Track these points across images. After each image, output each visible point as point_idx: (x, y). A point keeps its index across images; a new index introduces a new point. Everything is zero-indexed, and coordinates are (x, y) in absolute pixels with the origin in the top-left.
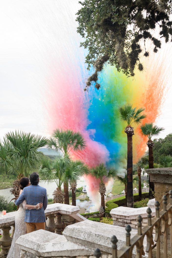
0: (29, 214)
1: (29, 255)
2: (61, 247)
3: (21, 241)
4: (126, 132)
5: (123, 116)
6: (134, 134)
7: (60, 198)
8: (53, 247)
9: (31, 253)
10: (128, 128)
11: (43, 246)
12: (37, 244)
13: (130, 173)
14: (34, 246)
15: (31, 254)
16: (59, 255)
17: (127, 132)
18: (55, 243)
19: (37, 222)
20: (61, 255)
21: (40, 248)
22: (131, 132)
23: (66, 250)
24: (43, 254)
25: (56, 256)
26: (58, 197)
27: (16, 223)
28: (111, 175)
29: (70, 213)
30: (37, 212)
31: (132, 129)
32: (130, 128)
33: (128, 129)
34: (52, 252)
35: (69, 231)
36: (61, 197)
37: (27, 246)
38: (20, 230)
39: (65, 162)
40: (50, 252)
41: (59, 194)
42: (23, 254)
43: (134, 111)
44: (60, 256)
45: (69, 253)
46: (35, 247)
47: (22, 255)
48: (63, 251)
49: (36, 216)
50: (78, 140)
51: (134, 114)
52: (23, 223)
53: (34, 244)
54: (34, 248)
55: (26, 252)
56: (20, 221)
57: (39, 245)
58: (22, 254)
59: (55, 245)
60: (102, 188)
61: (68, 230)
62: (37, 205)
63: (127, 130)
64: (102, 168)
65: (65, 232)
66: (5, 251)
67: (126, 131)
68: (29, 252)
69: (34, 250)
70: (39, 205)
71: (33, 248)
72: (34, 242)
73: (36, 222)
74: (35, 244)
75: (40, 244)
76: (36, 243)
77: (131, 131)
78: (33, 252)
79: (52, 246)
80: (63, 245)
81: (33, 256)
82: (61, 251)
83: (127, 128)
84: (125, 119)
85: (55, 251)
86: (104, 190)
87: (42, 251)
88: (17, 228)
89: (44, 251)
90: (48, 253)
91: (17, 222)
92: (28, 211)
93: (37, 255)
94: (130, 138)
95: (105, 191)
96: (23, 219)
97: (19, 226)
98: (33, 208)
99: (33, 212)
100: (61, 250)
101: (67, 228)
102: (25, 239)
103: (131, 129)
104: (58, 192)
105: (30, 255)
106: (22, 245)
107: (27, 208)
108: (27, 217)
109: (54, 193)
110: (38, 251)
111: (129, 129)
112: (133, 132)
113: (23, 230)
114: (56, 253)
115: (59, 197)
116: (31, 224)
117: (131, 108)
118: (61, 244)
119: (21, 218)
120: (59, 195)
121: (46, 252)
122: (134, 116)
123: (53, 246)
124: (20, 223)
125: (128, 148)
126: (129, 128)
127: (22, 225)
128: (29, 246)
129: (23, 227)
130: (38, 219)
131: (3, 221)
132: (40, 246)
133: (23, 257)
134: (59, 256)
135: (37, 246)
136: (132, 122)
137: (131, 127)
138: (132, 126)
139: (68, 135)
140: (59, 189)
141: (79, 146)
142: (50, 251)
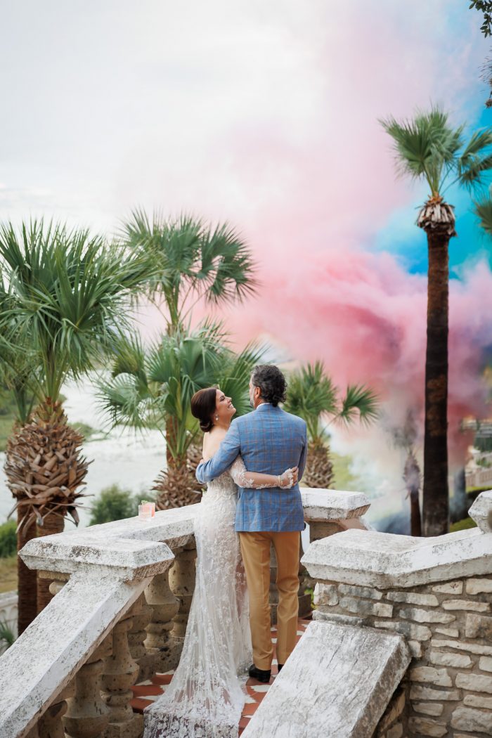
0: (256, 503)
1: (348, 590)
2: (464, 550)
3: (320, 553)
4: (422, 225)
5: (413, 157)
6: (454, 234)
7: (184, 499)
8: (436, 555)
9: (354, 585)
10: (433, 206)
11: (402, 559)
12: (380, 556)
13: (439, 399)
14: (370, 562)
15: (354, 587)
16: (455, 575)
17: (429, 225)
18: (442, 545)
19: (282, 529)
20: (461, 575)
21: (391, 565)
22: (446, 223)
23: (481, 555)
24: (402, 579)
25: (446, 578)
26: (174, 495)
27: (203, 541)
28: (356, 409)
29: (345, 515)
30: (284, 498)
31: (448, 211)
32: (438, 207)
33: (433, 213)
34: (432, 568)
35: (488, 504)
36: (188, 497)
37: (344, 564)
38: (218, 563)
39: (204, 351)
40: (428, 570)
41: (181, 483)
42: (325, 592)
43: (457, 136)
44: (458, 576)
45: (488, 566)
46: (375, 566)
47: (322, 595)
48: (474, 559)
49: (279, 509)
50: (228, 259)
51: (457, 148)
52: (230, 536)
53: (366, 557)
54: (370, 567)
55: (335, 584)
56: (219, 532)
57: (384, 557)
58: (320, 594)
59: (441, 549)
60: (316, 466)
61: (486, 503)
62: (284, 474)
63: (428, 215)
64: (316, 380)
65: (476, 509)
66: (158, 638)
67: (421, 220)
68: (345, 584)
69: (371, 573)
70: (291, 476)
71: (365, 567)
72: (368, 552)
73: (280, 528)
74: (373, 557)
75: (388, 554)
76: (374, 552)
77: (446, 219)
78: (364, 580)
79: (433, 552)
80: (471, 544)
81: (362, 592)
82: (465, 562)
83: (427, 207)
84: (421, 169)
85: (446, 566)
86: (325, 473)
87: (401, 570)
88: (205, 557)
89: (408, 570)
90: (419, 573)
91: (206, 538)
92: (251, 494)
93: (376, 588)
94: (440, 249)
95: (329, 479)
96: (227, 525)
97: (212, 548)
98: (273, 483)
99: (269, 497)
100: (465, 557)
101: (481, 499)
102: (332, 549)
103: (444, 211)
104: (174, 477)
105: (350, 592)
106: (325, 566)
107: (251, 481)
108: (250, 515)
109: (157, 482)
110: (386, 573)
111: (437, 214)
112: (452, 223)
113: (229, 561)
114: (446, 570)
115: (182, 497)
116: (261, 538)
117: (445, 120)
118: (463, 542)
119: (221, 522)
120: (179, 488)
121: (414, 573)
122: (461, 156)
123: (436, 552)
124: (218, 539)
125: (431, 296)
126: (437, 209)
127: (226, 544)
128: (352, 564)
129: (229, 552)
130: (287, 519)
131: (159, 533)
132: (388, 558)
133: (324, 601)
134: (454, 577)
135: (379, 560)
136: (448, 182)
137: (443, 205)
138: (448, 201)
139: (183, 237)
140: (181, 465)
141: (230, 286)
142: (427, 567)
